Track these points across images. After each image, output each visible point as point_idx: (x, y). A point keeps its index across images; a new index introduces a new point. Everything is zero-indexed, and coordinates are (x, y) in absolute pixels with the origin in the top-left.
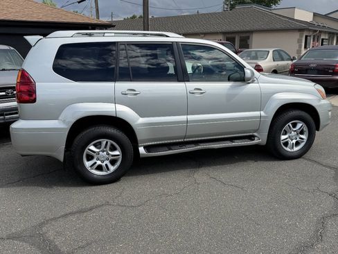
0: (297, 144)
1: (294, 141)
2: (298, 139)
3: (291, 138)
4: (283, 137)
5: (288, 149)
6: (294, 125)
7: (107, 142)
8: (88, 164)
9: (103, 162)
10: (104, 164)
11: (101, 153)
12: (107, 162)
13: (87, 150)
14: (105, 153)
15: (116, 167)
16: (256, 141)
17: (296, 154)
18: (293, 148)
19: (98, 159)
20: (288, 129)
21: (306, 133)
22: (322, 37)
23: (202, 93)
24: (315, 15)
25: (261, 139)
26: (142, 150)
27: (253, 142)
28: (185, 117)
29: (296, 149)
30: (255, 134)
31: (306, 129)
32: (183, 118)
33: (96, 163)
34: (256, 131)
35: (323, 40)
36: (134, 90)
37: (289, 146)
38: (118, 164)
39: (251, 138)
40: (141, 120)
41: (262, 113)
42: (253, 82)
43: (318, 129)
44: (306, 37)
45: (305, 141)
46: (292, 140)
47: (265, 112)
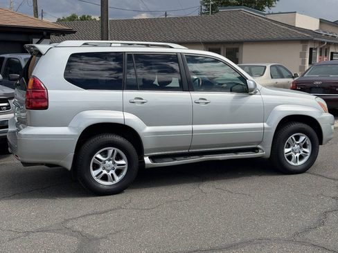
0: (301, 157)
1: (298, 155)
2: (302, 153)
3: (295, 152)
4: (286, 150)
5: (292, 163)
6: (297, 138)
7: (114, 151)
8: (94, 173)
9: (108, 171)
10: (110, 174)
11: (107, 162)
12: (113, 172)
13: (94, 158)
14: (111, 162)
15: (121, 177)
16: (260, 154)
17: (300, 168)
18: (296, 162)
19: (104, 168)
20: (291, 143)
21: (310, 146)
22: (332, 50)
23: (207, 103)
24: (322, 21)
25: (265, 151)
26: (147, 160)
27: (257, 154)
28: (191, 126)
29: (300, 163)
30: (259, 146)
31: (309, 142)
32: (189, 127)
33: (102, 172)
34: (259, 143)
35: (332, 53)
36: (142, 99)
37: (293, 159)
38: (124, 173)
39: (255, 150)
40: (149, 129)
41: (265, 124)
42: (255, 93)
43: (321, 143)
44: (311, 49)
45: (309, 154)
46: (296, 153)
47: (268, 124)
